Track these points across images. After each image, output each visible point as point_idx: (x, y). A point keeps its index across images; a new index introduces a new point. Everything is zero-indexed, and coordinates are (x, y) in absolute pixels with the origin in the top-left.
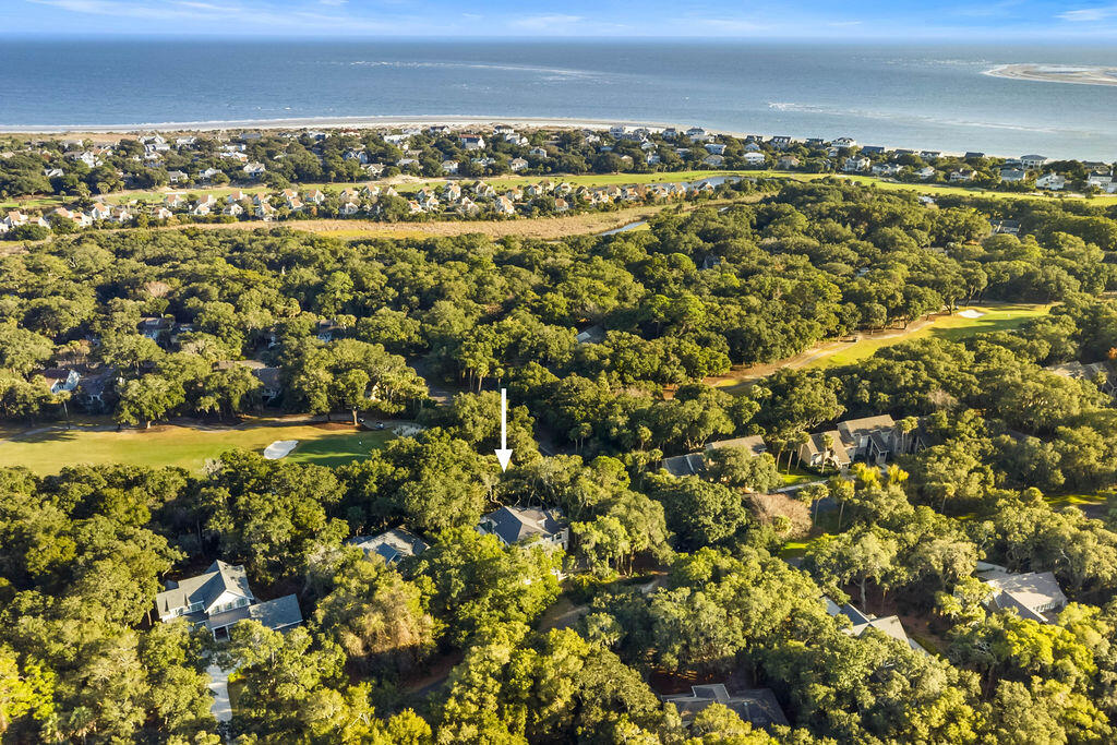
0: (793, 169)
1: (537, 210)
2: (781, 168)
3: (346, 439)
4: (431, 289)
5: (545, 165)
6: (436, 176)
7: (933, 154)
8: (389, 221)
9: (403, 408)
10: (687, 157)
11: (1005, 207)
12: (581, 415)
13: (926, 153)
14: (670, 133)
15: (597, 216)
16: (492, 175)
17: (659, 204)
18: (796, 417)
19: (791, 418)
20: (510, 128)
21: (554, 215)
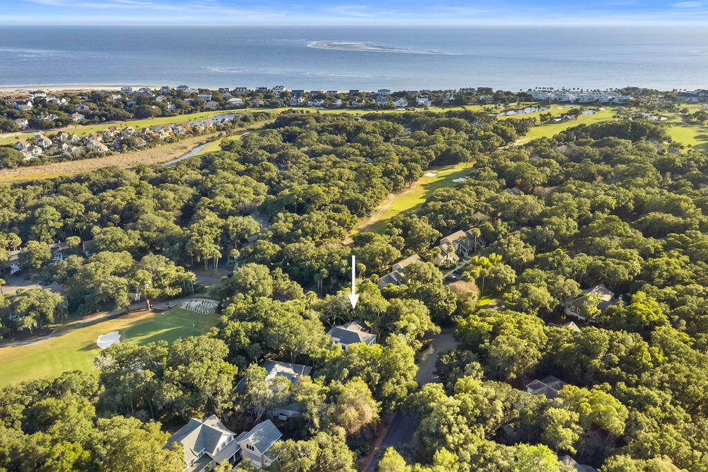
0: (261, 106)
1: (125, 147)
2: (254, 106)
3: (152, 320)
4: (125, 208)
5: (100, 117)
6: (15, 131)
7: (334, 92)
8: (10, 168)
9: (181, 290)
10: (193, 104)
11: (399, 117)
13: (330, 92)
14: (165, 90)
15: (168, 147)
16: (62, 126)
17: (202, 134)
20: (43, 92)
21: (139, 149)
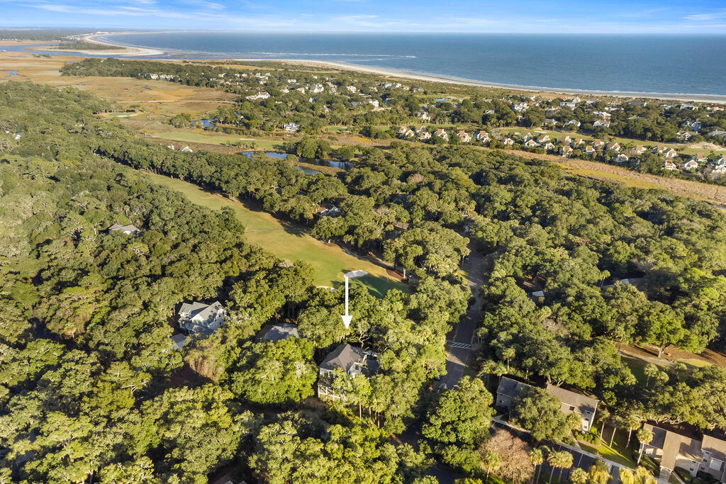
12: (489, 322)
18: (651, 404)
19: (646, 403)
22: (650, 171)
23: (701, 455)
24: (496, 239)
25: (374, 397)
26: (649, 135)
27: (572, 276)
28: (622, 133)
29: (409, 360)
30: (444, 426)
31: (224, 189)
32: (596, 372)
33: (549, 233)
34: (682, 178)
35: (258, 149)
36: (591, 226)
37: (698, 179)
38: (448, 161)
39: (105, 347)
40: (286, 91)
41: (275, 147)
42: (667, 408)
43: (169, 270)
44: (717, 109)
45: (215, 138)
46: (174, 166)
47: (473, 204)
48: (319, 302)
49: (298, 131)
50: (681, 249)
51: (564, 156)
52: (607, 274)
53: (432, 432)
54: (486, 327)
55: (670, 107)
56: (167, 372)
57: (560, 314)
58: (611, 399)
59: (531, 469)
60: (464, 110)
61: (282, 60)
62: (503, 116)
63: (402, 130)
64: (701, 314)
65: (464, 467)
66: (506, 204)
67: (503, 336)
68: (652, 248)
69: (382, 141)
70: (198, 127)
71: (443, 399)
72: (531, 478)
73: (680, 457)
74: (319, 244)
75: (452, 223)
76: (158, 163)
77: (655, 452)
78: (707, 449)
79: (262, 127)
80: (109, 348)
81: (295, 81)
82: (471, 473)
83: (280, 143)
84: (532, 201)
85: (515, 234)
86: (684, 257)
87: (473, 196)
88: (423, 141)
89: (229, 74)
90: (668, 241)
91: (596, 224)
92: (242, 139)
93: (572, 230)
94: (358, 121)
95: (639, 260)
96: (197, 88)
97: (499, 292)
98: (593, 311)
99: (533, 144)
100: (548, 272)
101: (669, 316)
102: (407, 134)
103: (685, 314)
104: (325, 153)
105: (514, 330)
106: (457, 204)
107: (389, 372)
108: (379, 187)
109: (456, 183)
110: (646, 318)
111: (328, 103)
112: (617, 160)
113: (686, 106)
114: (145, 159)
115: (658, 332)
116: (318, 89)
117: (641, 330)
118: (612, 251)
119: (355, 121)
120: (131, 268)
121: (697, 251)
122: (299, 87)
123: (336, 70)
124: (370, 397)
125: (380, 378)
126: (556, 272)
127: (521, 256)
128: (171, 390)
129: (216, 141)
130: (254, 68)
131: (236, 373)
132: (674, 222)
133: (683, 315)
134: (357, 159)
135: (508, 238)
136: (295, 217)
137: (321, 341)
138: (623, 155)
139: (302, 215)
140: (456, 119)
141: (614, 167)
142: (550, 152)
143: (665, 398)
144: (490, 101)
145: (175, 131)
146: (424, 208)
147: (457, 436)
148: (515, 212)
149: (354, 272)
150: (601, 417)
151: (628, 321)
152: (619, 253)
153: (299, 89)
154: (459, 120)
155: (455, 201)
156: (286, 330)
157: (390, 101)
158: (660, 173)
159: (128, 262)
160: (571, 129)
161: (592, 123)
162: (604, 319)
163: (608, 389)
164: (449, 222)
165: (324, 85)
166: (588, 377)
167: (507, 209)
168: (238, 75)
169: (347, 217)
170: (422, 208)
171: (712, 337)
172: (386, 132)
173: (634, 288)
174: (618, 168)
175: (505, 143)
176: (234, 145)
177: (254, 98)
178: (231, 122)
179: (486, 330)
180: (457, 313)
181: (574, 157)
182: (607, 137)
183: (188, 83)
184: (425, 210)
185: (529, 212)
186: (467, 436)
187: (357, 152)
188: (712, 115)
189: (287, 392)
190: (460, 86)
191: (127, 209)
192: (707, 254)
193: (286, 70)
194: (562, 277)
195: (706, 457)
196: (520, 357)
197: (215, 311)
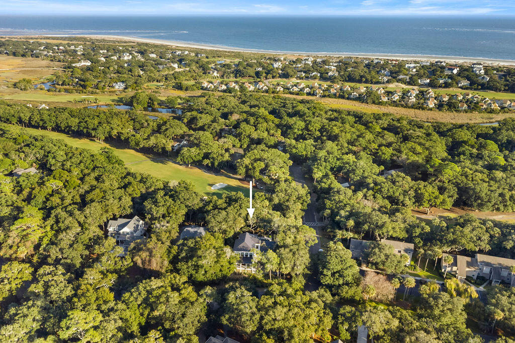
5: (480, 85)
6: (412, 85)
12: (329, 206)
18: (444, 241)
19: (441, 241)
22: (374, 103)
23: (478, 266)
24: (304, 153)
25: (282, 264)
26: (364, 80)
27: (364, 171)
28: (347, 79)
29: (293, 237)
30: (333, 274)
31: (93, 135)
32: (405, 227)
33: (337, 145)
34: (393, 106)
35: (100, 103)
36: (361, 139)
37: (402, 106)
38: (248, 103)
39: (66, 261)
40: (103, 59)
41: (113, 101)
42: (454, 242)
43: (89, 197)
44: (394, 62)
45: (60, 97)
46: (42, 120)
47: (279, 131)
48: (213, 207)
49: (125, 89)
50: (419, 149)
51: (317, 96)
52: (382, 168)
53: (327, 280)
54: (329, 209)
55: (367, 62)
56: (123, 272)
57: (368, 195)
58: (420, 242)
59: (393, 292)
60: (241, 68)
61: (86, 36)
62: (269, 72)
63: (204, 84)
64: (446, 185)
65: (356, 298)
66: (302, 130)
67: (343, 213)
68: (402, 149)
69: (192, 92)
70: (41, 89)
71: (329, 257)
72: (395, 297)
73: (468, 269)
74: (182, 168)
75: (271, 145)
76: (26, 118)
77: (452, 269)
78: (481, 262)
79: (97, 87)
80: (69, 261)
81: (106, 51)
82: (360, 301)
83: (116, 98)
84: (318, 126)
85: (316, 149)
86: (421, 153)
87: (278, 126)
88: (221, 91)
89: (48, 47)
90: (410, 144)
91: (364, 137)
92: (83, 96)
93: (351, 143)
94: (168, 79)
95: (398, 157)
96: (24, 59)
97: (327, 186)
98: (388, 190)
99: (296, 89)
100: (348, 170)
101: (430, 189)
102: (209, 87)
103: (438, 186)
104: (156, 103)
105: (348, 208)
106: (269, 132)
107: (285, 246)
108: (211, 125)
109: (264, 118)
110: (419, 191)
111: (140, 67)
112: (352, 96)
113: (377, 61)
114: (13, 116)
115: (428, 199)
116: (127, 57)
117: (418, 199)
118: (380, 153)
119: (166, 79)
120: (56, 200)
121: (427, 149)
122: (112, 56)
123: (133, 42)
124: (280, 264)
125: (282, 250)
126: (354, 170)
127: (329, 162)
128: (144, 281)
129: (62, 99)
130: (66, 42)
131: (179, 263)
132: (406, 132)
133: (437, 187)
134: (180, 106)
135: (312, 151)
136: (158, 150)
137: (228, 233)
138: (355, 93)
139: (164, 149)
140: (238, 75)
141: (351, 101)
142: (309, 94)
143: (450, 236)
144: (255, 61)
145: (23, 93)
146: (249, 136)
147: (344, 280)
148: (308, 134)
149: (217, 185)
150: (419, 253)
151: (410, 195)
152: (384, 154)
153: (113, 57)
154: (240, 76)
155: (267, 130)
156: (196, 230)
157: (185, 63)
158: (380, 103)
159: (52, 195)
160: (315, 78)
161: (327, 73)
162: (396, 195)
163: (415, 236)
164: (269, 144)
165: (130, 54)
166: (402, 231)
167: (303, 133)
168: (56, 48)
169: (201, 147)
170: (247, 137)
171: (455, 198)
172: (193, 85)
173: (403, 175)
174: (354, 102)
175: (278, 90)
176: (79, 102)
177: (78, 65)
178: (69, 85)
179: (329, 211)
180: (305, 203)
181: (324, 96)
182: (340, 82)
183: (14, 54)
184: (250, 138)
185: (318, 133)
186: (350, 279)
187: (179, 101)
188: (393, 66)
189: (221, 270)
190: (229, 52)
191: (22, 155)
192: (433, 150)
193: (93, 43)
194: (359, 172)
195: (481, 267)
196: (358, 225)
197: (137, 223)
